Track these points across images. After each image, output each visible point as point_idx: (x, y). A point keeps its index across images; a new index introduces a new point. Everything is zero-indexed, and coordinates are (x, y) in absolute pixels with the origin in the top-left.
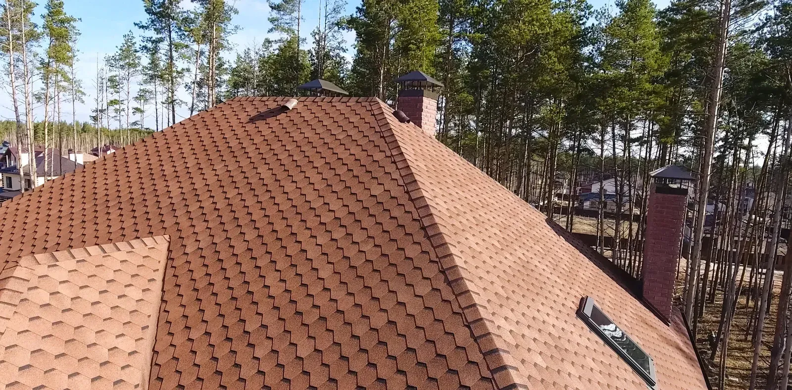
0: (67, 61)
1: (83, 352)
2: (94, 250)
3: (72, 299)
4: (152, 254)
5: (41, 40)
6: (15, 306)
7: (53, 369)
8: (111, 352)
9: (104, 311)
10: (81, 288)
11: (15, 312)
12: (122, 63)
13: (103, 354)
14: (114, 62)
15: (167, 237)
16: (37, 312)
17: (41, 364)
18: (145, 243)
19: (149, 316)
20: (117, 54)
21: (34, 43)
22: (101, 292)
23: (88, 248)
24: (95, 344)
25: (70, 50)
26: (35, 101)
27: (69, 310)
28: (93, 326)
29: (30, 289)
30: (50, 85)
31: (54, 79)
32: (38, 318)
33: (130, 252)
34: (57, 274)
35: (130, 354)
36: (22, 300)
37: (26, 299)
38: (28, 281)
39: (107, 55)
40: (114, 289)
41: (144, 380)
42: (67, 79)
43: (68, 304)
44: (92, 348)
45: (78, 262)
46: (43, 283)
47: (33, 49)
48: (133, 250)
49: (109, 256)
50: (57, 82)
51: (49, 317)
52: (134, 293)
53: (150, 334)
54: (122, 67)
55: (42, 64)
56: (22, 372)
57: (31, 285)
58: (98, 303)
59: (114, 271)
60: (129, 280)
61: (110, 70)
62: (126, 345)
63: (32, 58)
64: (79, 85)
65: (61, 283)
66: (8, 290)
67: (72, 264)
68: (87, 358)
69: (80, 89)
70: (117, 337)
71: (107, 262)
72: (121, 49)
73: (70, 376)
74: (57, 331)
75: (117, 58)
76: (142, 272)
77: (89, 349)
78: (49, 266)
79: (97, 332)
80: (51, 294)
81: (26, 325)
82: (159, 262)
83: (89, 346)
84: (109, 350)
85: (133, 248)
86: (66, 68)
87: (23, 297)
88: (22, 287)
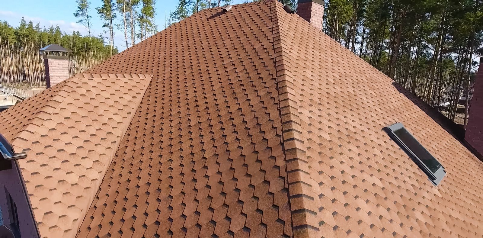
0: (151, 15)
1: (96, 117)
2: (112, 76)
3: (96, 95)
4: (142, 82)
5: (138, 4)
6: (69, 93)
7: (80, 121)
8: (109, 120)
9: (111, 102)
10: (102, 91)
11: (69, 95)
12: (178, 16)
13: (105, 120)
14: (175, 16)
15: (152, 76)
16: (79, 97)
17: (75, 118)
18: (139, 76)
19: (133, 109)
20: (176, 11)
21: (136, 6)
22: (111, 94)
23: (109, 75)
24: (102, 115)
25: (152, 9)
26: (136, 37)
27: (94, 99)
28: (103, 107)
29: (77, 87)
30: (143, 29)
31: (145, 25)
32: (78, 99)
33: (130, 79)
34: (91, 83)
35: (118, 123)
36: (73, 91)
37: (75, 91)
38: (78, 84)
39: (171, 11)
40: (118, 94)
41: (122, 135)
42: (151, 25)
43: (94, 96)
44: (100, 116)
45: (103, 79)
46: (84, 85)
47: (135, 9)
48: (132, 79)
49: (119, 79)
50: (146, 27)
51: (83, 100)
52: (128, 98)
53: (130, 117)
54: (179, 18)
55: (139, 17)
56: (65, 119)
57: (78, 85)
58: (109, 98)
59: (120, 86)
60: (127, 91)
61: (173, 20)
62: (118, 119)
63: (134, 14)
64: (157, 28)
65: (93, 87)
66: (68, 86)
67: (100, 80)
68: (97, 120)
69: (157, 30)
70: (114, 114)
71: (117, 82)
72: (178, 8)
73: (87, 126)
74: (85, 106)
75: (176, 13)
76: (134, 89)
77: (99, 117)
78: (89, 79)
79: (104, 111)
80: (87, 91)
81: (72, 101)
82: (145, 86)
83: (99, 115)
84: (108, 119)
85: (132, 78)
86: (150, 19)
87: (73, 90)
88: (74, 86)
